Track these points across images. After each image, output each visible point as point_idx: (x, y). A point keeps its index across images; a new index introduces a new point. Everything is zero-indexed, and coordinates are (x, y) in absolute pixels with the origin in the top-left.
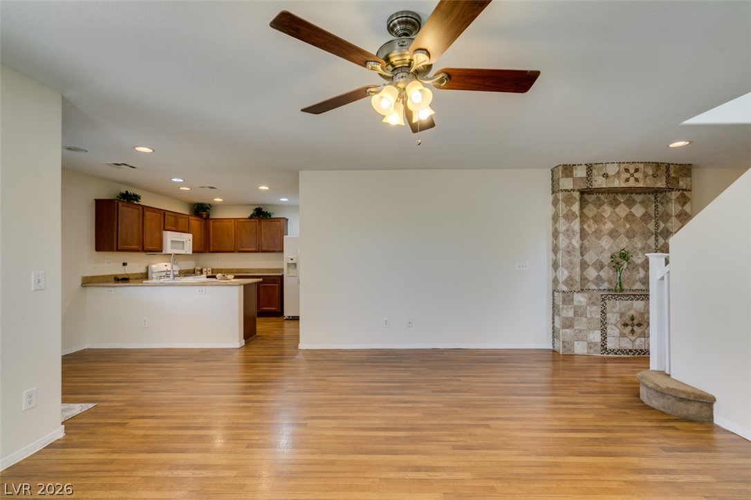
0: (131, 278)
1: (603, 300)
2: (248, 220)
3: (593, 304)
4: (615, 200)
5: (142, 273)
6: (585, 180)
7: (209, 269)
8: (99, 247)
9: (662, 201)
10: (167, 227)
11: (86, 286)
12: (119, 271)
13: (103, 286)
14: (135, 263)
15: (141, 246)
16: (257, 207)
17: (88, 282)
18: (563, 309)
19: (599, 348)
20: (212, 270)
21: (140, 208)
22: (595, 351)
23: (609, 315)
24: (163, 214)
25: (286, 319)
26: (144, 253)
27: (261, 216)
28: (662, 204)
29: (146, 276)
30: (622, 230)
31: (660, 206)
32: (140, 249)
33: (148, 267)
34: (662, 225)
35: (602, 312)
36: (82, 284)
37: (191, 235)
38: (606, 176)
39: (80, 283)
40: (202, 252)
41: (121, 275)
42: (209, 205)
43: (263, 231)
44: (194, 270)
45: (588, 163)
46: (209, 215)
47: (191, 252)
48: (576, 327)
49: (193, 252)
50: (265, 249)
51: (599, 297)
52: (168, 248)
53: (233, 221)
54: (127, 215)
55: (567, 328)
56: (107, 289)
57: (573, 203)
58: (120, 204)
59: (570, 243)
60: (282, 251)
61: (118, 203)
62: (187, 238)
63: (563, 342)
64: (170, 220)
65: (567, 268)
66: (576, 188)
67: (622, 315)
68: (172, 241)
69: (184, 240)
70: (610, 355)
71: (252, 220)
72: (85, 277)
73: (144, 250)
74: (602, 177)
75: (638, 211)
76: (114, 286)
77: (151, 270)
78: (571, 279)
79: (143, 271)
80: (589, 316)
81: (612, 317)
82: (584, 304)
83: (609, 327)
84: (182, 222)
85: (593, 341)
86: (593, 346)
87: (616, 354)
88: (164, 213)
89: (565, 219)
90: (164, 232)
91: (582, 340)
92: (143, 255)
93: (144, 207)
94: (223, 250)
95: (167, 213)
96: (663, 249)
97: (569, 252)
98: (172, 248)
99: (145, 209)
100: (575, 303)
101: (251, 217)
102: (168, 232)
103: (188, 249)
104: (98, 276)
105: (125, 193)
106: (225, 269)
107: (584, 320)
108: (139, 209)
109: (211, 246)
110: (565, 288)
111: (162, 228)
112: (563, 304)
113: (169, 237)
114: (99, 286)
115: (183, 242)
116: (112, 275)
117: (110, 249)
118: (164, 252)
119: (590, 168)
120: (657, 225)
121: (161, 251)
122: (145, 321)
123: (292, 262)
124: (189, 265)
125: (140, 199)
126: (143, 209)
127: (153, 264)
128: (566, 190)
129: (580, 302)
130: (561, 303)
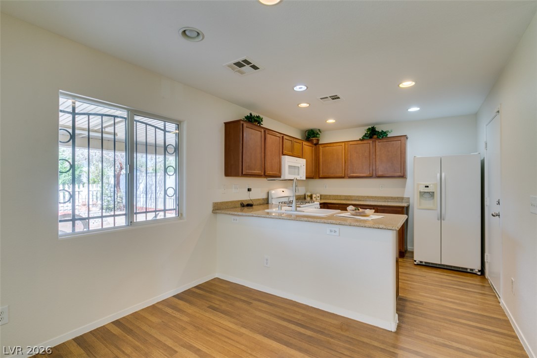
0: (254, 203)
2: (360, 142)
5: (263, 199)
7: (318, 195)
8: (228, 173)
10: (285, 152)
11: (216, 213)
12: (245, 197)
13: (229, 214)
14: (258, 189)
15: (263, 171)
16: (370, 127)
17: (219, 208)
20: (321, 195)
21: (263, 130)
24: (281, 138)
25: (418, 265)
26: (265, 179)
27: (375, 136)
29: (266, 202)
32: (263, 174)
33: (268, 193)
36: (213, 210)
37: (305, 160)
39: (211, 209)
40: (312, 178)
41: (246, 200)
42: (319, 130)
43: (378, 153)
44: (305, 195)
46: (318, 140)
47: (304, 178)
49: (307, 178)
50: (380, 173)
52: (286, 174)
53: (343, 144)
54: (251, 136)
56: (233, 217)
58: (245, 125)
60: (403, 176)
61: (243, 124)
62: (301, 163)
64: (287, 144)
68: (289, 166)
69: (299, 165)
71: (365, 142)
72: (216, 203)
73: (265, 175)
76: (239, 215)
77: (271, 196)
79: (265, 196)
84: (297, 146)
88: (283, 137)
90: (283, 157)
92: (263, 181)
93: (265, 129)
94: (332, 175)
95: (285, 137)
98: (290, 173)
99: (267, 132)
101: (362, 140)
102: (287, 156)
103: (302, 175)
104: (227, 202)
105: (249, 115)
106: (333, 196)
108: (261, 132)
109: (321, 172)
111: (281, 152)
113: (288, 161)
114: (226, 214)
115: (299, 167)
116: (239, 201)
117: (236, 175)
118: (282, 178)
121: (280, 177)
122: (267, 260)
123: (427, 190)
124: (301, 191)
125: (262, 121)
126: (265, 131)
127: (273, 189)
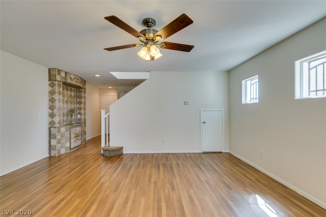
1: (70, 128)
3: (67, 131)
4: (68, 88)
6: (64, 78)
9: (79, 91)
18: (57, 135)
19: (69, 148)
22: (68, 151)
23: (72, 134)
28: (79, 92)
30: (69, 101)
31: (78, 93)
34: (79, 100)
35: (70, 134)
38: (71, 78)
45: (66, 71)
48: (61, 143)
51: (69, 128)
55: (59, 143)
57: (60, 87)
59: (60, 105)
63: (58, 150)
65: (59, 116)
66: (62, 81)
67: (75, 133)
70: (72, 150)
74: (69, 79)
75: (73, 94)
78: (60, 121)
80: (66, 136)
81: (73, 135)
82: (64, 132)
83: (72, 139)
85: (67, 146)
86: (67, 148)
87: (73, 149)
89: (58, 94)
91: (64, 147)
96: (79, 108)
97: (59, 109)
100: (61, 132)
107: (64, 138)
110: (58, 126)
112: (58, 133)
119: (66, 73)
120: (77, 100)
128: (59, 81)
129: (63, 131)
130: (57, 133)
